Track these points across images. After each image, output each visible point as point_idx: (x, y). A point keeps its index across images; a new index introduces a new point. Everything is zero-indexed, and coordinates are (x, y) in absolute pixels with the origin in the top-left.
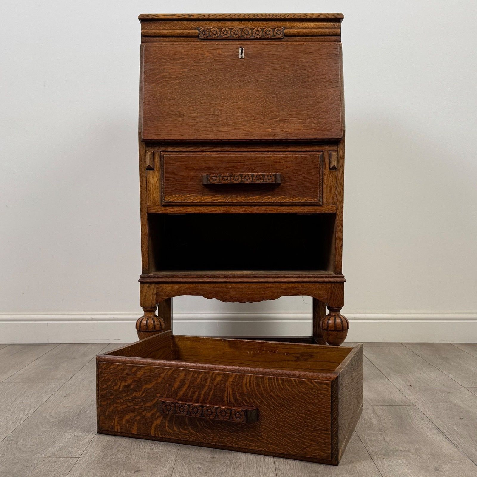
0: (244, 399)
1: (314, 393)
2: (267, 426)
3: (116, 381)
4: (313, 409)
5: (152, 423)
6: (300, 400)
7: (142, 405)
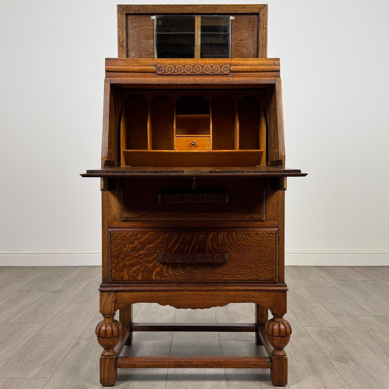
0: (219, 248)
1: (265, 240)
2: (234, 264)
3: (126, 245)
4: (264, 249)
5: (153, 271)
6: (256, 245)
7: (146, 259)
